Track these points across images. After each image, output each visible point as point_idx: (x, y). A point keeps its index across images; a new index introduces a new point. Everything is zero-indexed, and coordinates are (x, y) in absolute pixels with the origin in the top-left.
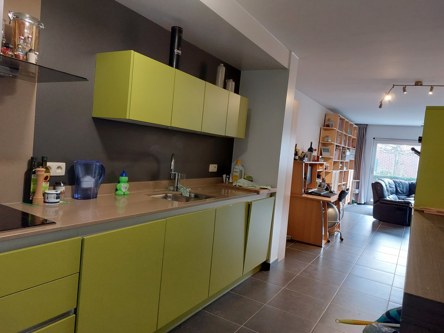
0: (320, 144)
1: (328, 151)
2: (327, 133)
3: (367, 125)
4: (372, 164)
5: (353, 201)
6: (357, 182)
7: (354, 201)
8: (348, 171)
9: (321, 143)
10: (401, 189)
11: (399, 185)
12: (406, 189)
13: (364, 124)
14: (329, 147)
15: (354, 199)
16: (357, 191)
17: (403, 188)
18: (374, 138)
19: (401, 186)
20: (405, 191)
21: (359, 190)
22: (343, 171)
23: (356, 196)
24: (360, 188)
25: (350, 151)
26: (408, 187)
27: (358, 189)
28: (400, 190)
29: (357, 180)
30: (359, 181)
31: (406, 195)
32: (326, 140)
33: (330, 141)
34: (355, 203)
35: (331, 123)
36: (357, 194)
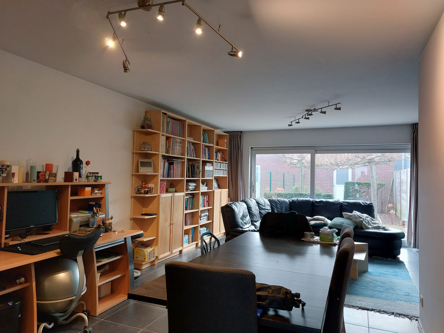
0: (135, 154)
1: (149, 164)
8: (214, 191)
10: (279, 210)
11: (276, 205)
12: (286, 209)
13: (238, 131)
17: (281, 209)
18: (252, 148)
19: (279, 206)
22: (199, 192)
25: (213, 165)
26: (288, 206)
28: (277, 211)
35: (148, 123)
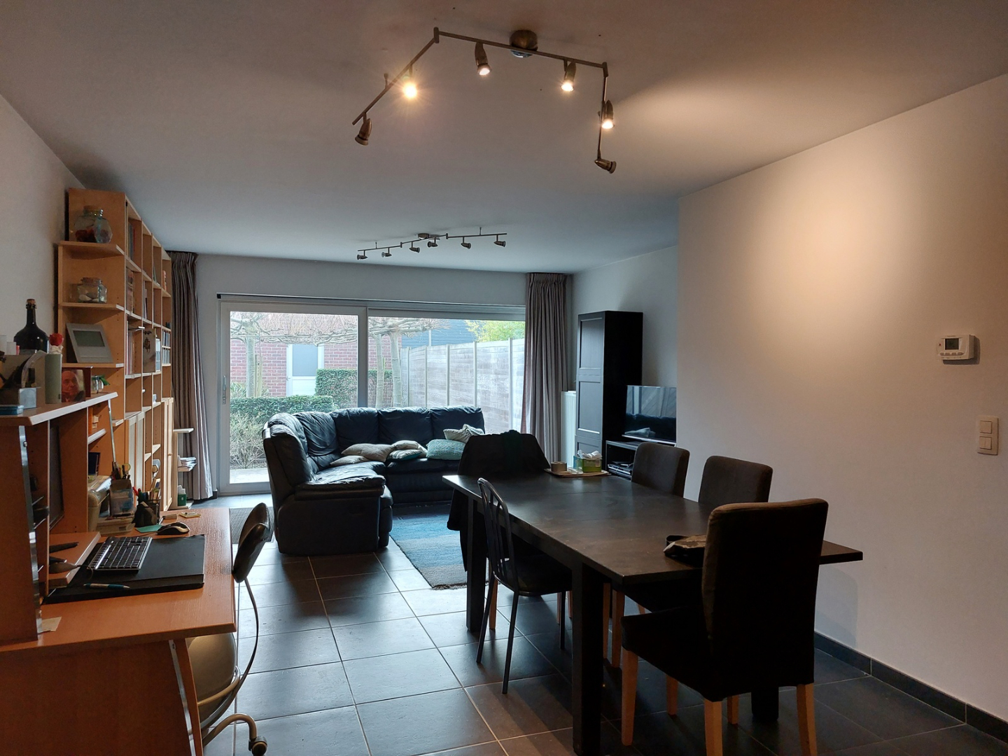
0: (60, 312)
1: (97, 340)
2: (86, 268)
3: (195, 255)
4: (223, 376)
5: (180, 496)
6: (185, 434)
7: (184, 496)
8: (162, 404)
9: (64, 308)
13: (187, 253)
14: (104, 325)
15: (183, 491)
16: (190, 463)
17: (323, 435)
18: (219, 296)
19: (317, 427)
20: (328, 442)
21: (194, 459)
22: (150, 408)
23: (186, 478)
24: (196, 450)
25: (160, 337)
27: (192, 456)
28: (317, 440)
29: (185, 427)
30: (190, 430)
31: (333, 450)
32: (87, 295)
33: (103, 299)
34: (189, 500)
35: (99, 225)
36: (188, 472)
